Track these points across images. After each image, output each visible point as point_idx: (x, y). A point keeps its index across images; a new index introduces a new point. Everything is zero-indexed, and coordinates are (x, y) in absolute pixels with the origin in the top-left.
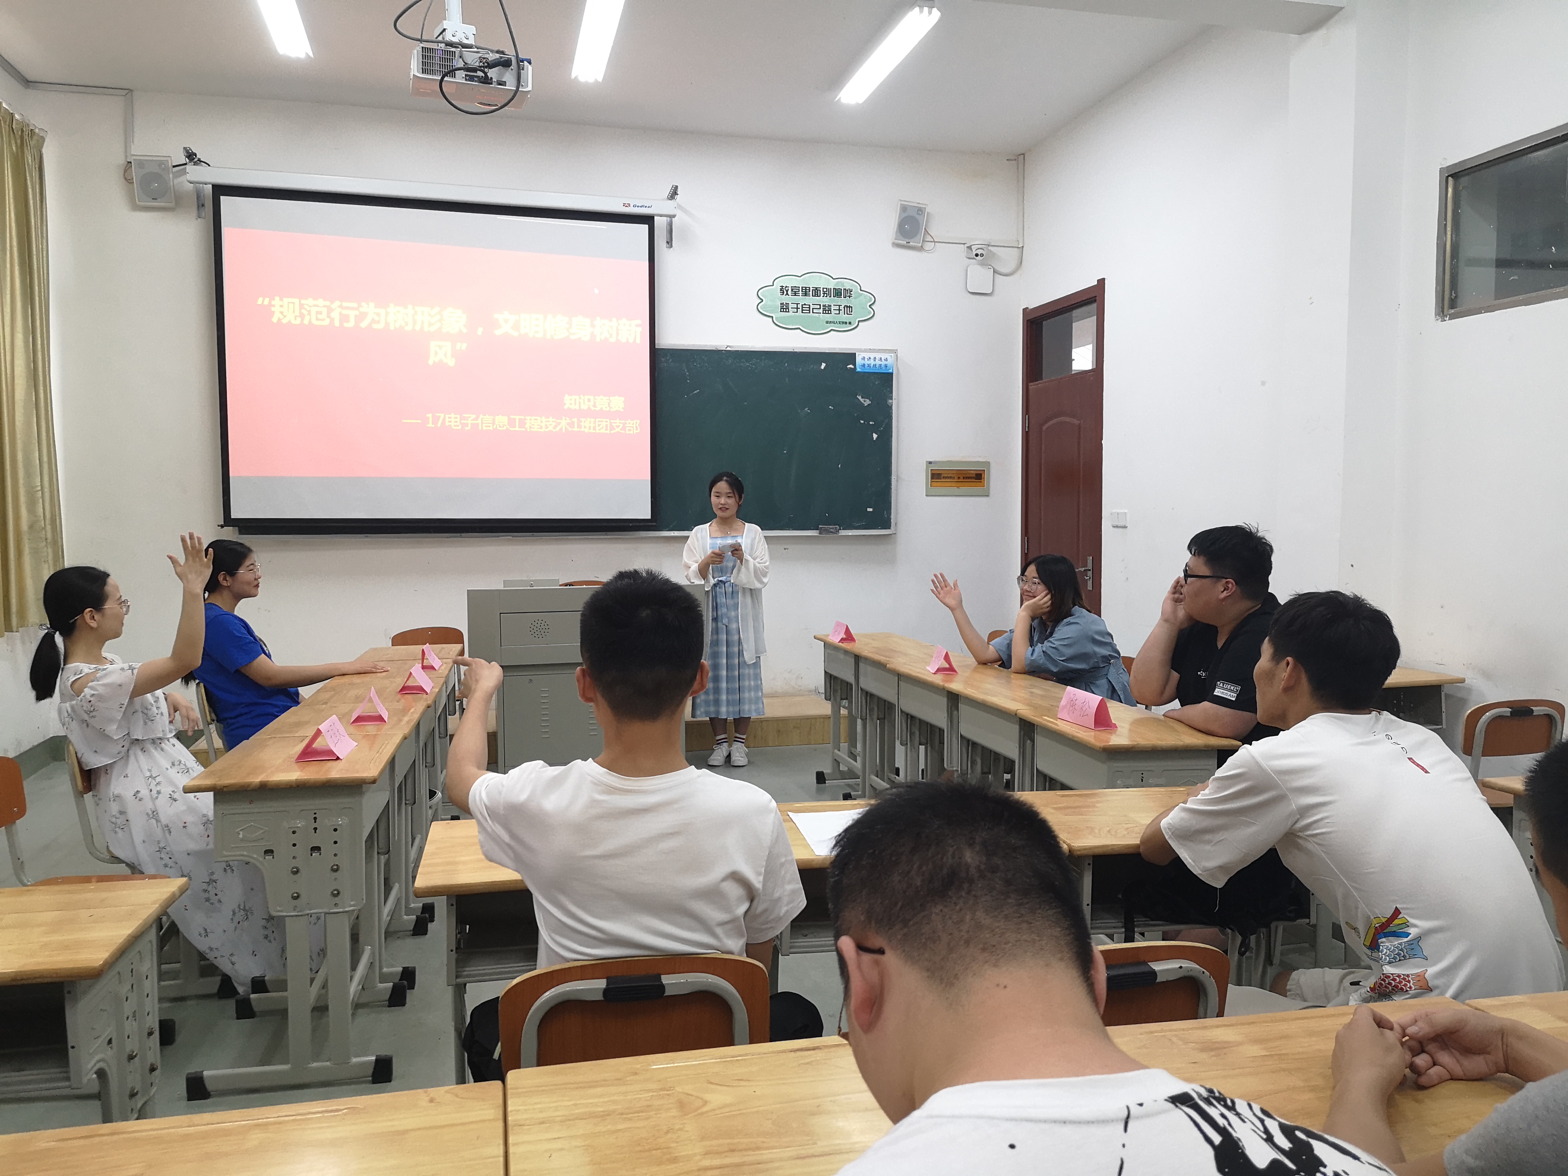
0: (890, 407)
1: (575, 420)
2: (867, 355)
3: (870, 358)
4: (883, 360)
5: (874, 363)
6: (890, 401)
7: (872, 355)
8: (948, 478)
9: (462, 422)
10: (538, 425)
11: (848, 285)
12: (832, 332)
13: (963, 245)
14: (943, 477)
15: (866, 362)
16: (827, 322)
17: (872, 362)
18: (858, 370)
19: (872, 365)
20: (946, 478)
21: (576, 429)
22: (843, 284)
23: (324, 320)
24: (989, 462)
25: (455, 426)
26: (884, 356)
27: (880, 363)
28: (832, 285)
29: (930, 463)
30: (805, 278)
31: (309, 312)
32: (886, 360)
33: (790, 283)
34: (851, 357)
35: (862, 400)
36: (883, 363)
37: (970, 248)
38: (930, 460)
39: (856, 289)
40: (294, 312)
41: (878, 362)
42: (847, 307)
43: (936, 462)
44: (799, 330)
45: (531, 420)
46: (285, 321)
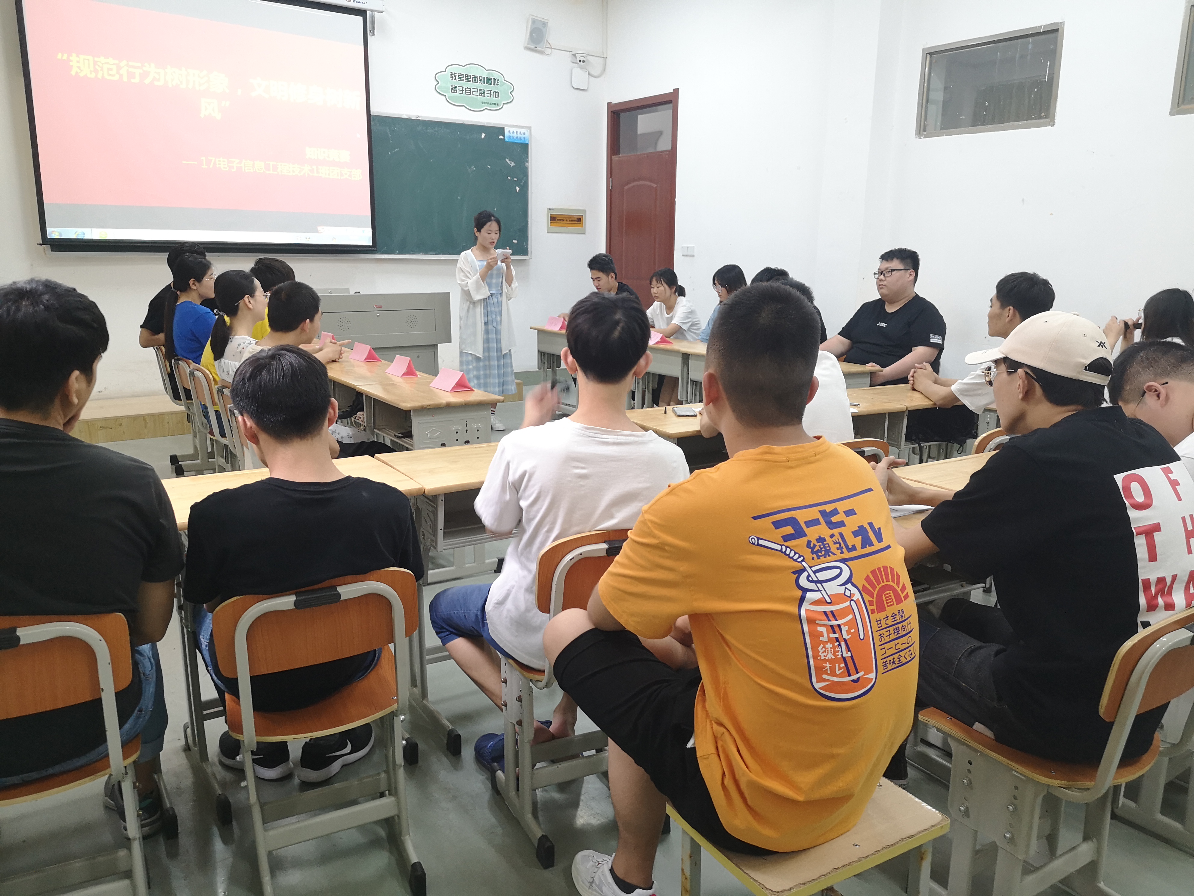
0: (527, 169)
1: (315, 167)
2: (512, 129)
3: (514, 132)
4: (522, 134)
5: (517, 135)
6: (527, 164)
7: (515, 130)
8: (560, 220)
9: (230, 165)
10: (287, 170)
11: (496, 76)
12: (486, 110)
13: (569, 53)
14: (557, 220)
15: (511, 134)
16: (483, 103)
17: (515, 135)
18: (506, 140)
19: (515, 137)
20: (559, 220)
21: (315, 174)
22: (492, 74)
23: (115, 75)
24: (585, 210)
25: (224, 168)
26: (523, 131)
27: (520, 136)
28: (485, 75)
29: (550, 209)
30: (467, 67)
31: (102, 69)
32: (524, 134)
33: (458, 70)
34: (501, 131)
35: (509, 162)
36: (523, 136)
37: (574, 55)
38: (550, 208)
39: (501, 79)
40: (89, 68)
41: (519, 135)
42: (496, 92)
43: (553, 209)
44: (464, 107)
45: (281, 165)
46: (82, 75)
